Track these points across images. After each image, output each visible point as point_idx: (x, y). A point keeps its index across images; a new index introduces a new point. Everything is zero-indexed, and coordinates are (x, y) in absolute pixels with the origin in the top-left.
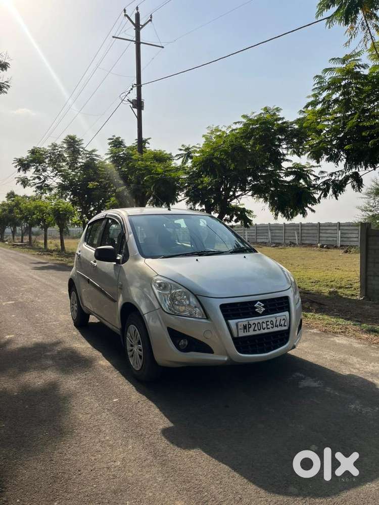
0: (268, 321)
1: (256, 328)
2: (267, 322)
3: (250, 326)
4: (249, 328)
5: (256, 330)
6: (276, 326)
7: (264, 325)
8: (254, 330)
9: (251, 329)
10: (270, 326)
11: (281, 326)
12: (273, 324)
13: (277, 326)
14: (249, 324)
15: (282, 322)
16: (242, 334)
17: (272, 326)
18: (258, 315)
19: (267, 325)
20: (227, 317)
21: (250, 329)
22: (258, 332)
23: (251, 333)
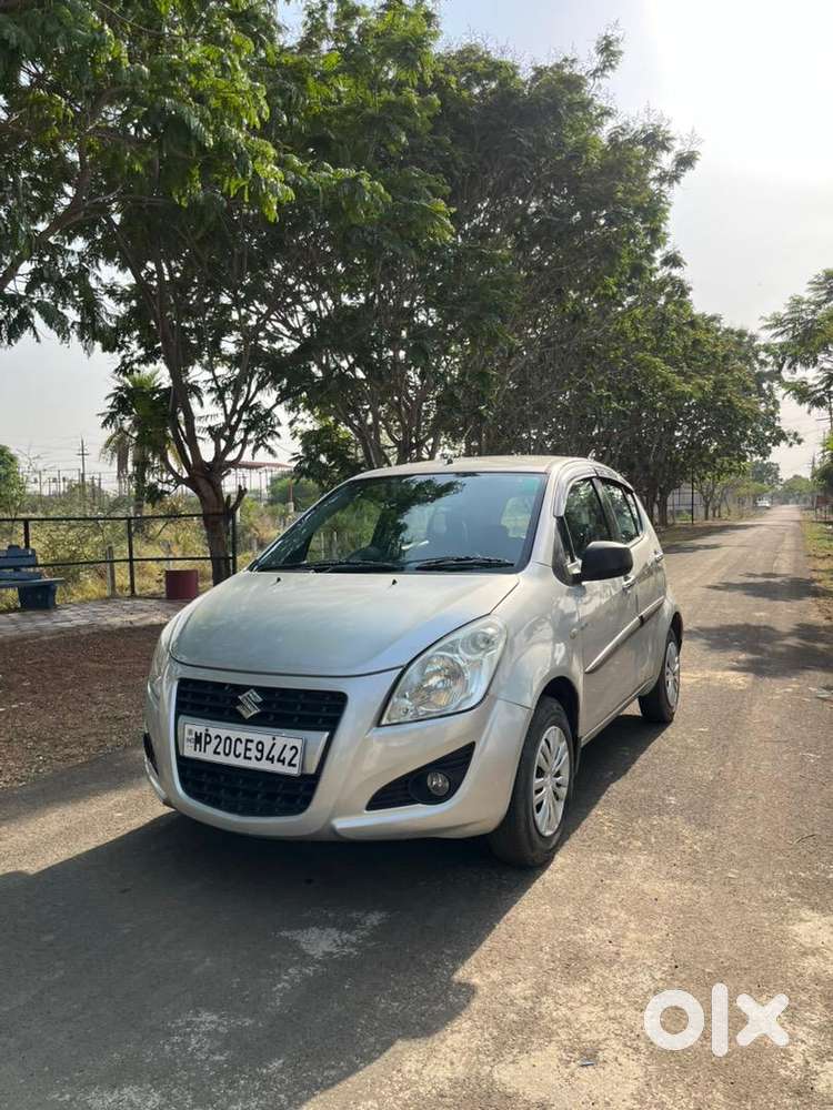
0: (252, 741)
1: (220, 749)
2: (248, 741)
3: (208, 739)
4: (206, 743)
5: (219, 753)
6: (268, 758)
7: (240, 748)
8: (215, 752)
9: (210, 748)
10: (253, 753)
11: (283, 762)
12: (262, 751)
13: (272, 760)
14: (207, 735)
15: (288, 755)
16: (189, 751)
17: (259, 756)
18: (238, 719)
19: (247, 749)
20: (181, 708)
21: (208, 746)
22: (221, 759)
23: (208, 755)
